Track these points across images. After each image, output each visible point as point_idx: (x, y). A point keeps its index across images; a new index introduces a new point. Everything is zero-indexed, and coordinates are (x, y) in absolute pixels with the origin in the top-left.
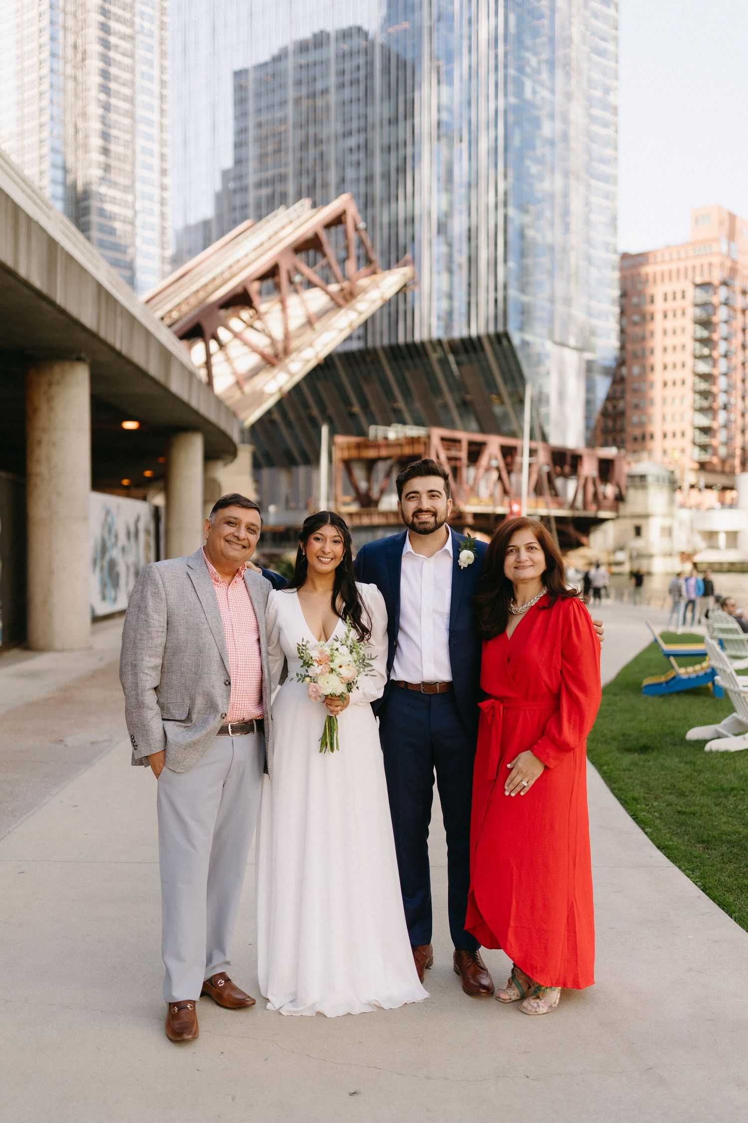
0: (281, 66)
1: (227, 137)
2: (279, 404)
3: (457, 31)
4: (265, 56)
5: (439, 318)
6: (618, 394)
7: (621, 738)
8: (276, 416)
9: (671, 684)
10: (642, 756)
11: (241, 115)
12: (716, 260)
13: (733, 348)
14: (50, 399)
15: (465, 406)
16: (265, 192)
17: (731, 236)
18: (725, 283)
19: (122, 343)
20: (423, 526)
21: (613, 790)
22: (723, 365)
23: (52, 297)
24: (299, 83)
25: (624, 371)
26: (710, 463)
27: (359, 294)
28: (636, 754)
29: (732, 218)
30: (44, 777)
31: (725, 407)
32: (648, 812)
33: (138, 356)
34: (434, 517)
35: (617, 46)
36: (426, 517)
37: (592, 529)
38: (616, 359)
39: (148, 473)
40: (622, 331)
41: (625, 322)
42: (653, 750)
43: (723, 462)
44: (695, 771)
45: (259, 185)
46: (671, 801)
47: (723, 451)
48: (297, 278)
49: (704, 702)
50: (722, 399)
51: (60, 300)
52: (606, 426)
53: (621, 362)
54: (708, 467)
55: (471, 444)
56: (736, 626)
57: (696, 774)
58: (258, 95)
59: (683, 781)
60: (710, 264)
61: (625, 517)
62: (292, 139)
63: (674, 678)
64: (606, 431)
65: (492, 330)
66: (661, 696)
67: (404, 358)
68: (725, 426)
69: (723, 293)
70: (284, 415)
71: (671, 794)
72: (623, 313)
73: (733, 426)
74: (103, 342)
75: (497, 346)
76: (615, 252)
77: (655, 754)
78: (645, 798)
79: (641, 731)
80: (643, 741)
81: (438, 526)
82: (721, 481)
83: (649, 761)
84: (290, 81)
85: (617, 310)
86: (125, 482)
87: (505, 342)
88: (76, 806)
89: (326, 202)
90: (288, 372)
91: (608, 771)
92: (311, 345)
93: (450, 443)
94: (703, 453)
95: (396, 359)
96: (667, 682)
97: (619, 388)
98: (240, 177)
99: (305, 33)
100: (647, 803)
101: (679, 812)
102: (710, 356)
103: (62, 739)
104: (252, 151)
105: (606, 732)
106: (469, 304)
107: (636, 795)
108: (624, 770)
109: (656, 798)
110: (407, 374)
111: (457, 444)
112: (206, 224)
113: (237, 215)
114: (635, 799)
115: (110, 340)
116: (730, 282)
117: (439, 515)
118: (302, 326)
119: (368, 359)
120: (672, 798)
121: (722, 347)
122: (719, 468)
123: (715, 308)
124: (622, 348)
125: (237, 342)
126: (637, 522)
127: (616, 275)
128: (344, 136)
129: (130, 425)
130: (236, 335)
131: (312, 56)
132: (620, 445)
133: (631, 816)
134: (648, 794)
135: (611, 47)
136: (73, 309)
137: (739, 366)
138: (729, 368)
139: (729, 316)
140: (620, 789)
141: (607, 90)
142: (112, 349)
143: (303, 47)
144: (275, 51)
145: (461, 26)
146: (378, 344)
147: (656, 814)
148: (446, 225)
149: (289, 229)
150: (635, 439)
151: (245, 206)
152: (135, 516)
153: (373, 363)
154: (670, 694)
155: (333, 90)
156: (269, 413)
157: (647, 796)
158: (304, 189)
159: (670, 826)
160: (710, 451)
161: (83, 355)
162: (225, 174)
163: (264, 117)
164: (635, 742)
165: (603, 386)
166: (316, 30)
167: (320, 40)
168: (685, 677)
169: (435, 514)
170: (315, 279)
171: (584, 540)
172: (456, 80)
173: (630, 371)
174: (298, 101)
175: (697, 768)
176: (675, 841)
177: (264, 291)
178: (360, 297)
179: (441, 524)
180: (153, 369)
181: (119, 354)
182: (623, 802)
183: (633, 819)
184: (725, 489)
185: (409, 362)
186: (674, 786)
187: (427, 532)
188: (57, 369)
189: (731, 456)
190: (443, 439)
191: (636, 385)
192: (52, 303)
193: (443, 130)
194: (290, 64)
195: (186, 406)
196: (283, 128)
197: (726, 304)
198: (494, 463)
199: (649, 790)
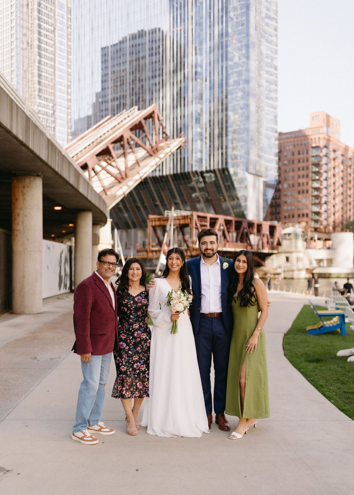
0: (123, 46)
1: (98, 78)
2: (122, 201)
3: (204, 31)
4: (116, 41)
5: (196, 161)
6: (278, 197)
7: (305, 355)
8: (121, 206)
9: (321, 329)
10: (318, 364)
11: (105, 68)
12: (322, 136)
13: (329, 176)
14: (23, 194)
15: (208, 201)
16: (116, 103)
17: (328, 125)
18: (326, 147)
19: (58, 168)
20: (208, 255)
21: (309, 381)
22: (325, 183)
23: (28, 145)
24: (132, 53)
25: (280, 186)
26: (319, 228)
27: (160, 150)
28: (315, 363)
29: (328, 117)
30: (30, 376)
31: (326, 203)
32: (329, 392)
33: (65, 174)
34: (212, 251)
35: (277, 39)
36: (209, 252)
37: (266, 258)
38: (276, 180)
39: (64, 231)
40: (279, 168)
41: (281, 164)
42: (322, 361)
43: (325, 228)
44: (346, 372)
45: (113, 100)
46: (338, 386)
47: (325, 223)
48: (132, 142)
49: (338, 338)
50: (324, 199)
51: (31, 146)
52: (272, 211)
53: (279, 182)
54: (318, 230)
55: (211, 219)
56: (347, 302)
57: (347, 373)
58: (113, 59)
59: (342, 376)
60: (319, 138)
61: (281, 253)
62: (129, 79)
63: (322, 326)
64: (272, 213)
65: (220, 167)
66: (317, 335)
67: (180, 180)
68: (326, 211)
69: (324, 151)
70: (125, 206)
71: (338, 383)
72: (279, 160)
73: (329, 212)
74: (50, 167)
75: (223, 174)
76: (276, 132)
77: (324, 363)
78: (326, 385)
79: (314, 352)
80: (316, 356)
81: (214, 254)
82: (324, 236)
83: (322, 367)
84: (128, 52)
85: (277, 158)
86: (53, 236)
87: (226, 173)
88: (48, 391)
89: (144, 108)
90: (127, 185)
91: (304, 372)
92: (138, 173)
93: (202, 219)
94: (316, 224)
95: (176, 180)
96: (319, 328)
97: (278, 194)
98: (104, 96)
99: (135, 31)
100: (328, 387)
101: (345, 392)
102: (319, 180)
103: (36, 357)
104: (110, 84)
105: (297, 352)
106: (210, 155)
107: (322, 384)
108: (312, 371)
109: (331, 385)
110: (182, 187)
111: (205, 219)
112: (89, 117)
113: (104, 113)
114: (321, 386)
115: (53, 167)
116: (328, 146)
117: (214, 250)
118: (134, 164)
119: (164, 180)
120: (338, 385)
121: (324, 176)
122: (323, 230)
123: (321, 158)
124: (279, 176)
125: (104, 171)
126: (288, 255)
127: (277, 142)
128: (152, 78)
129: (58, 208)
130: (104, 168)
131: (138, 41)
132: (279, 220)
133: (322, 394)
134: (327, 383)
135: (274, 39)
136: (37, 151)
137: (332, 184)
138: (327, 185)
139: (328, 161)
140: (313, 381)
141: (273, 59)
142: (54, 170)
143: (134, 37)
144: (121, 39)
145: (206, 29)
146: (168, 173)
147: (334, 393)
148: (199, 118)
149: (128, 120)
150: (285, 217)
151: (106, 110)
152: (61, 251)
153: (166, 181)
154: (321, 334)
155: (147, 57)
156: (118, 204)
157: (327, 384)
158: (134, 102)
159: (342, 399)
160: (319, 223)
161: (40, 174)
162: (97, 95)
163: (116, 69)
164: (312, 357)
165: (271, 193)
166: (140, 29)
167: (141, 34)
168: (327, 326)
169: (213, 250)
170: (140, 142)
171: (263, 263)
172: (204, 53)
173: (283, 186)
174: (131, 62)
175: (347, 370)
176: (347, 407)
177: (116, 148)
178: (160, 152)
179: (215, 254)
180: (72, 181)
181: (57, 173)
182: (316, 387)
183: (323, 395)
184: (326, 240)
185: (182, 181)
186: (339, 379)
187: (210, 257)
188: (27, 180)
189: (328, 225)
190: (198, 217)
191: (286, 193)
192: (27, 147)
193: (198, 76)
194: (128, 44)
195: (86, 199)
196: (124, 74)
197: (326, 156)
198: (222, 228)
199: (327, 381)
